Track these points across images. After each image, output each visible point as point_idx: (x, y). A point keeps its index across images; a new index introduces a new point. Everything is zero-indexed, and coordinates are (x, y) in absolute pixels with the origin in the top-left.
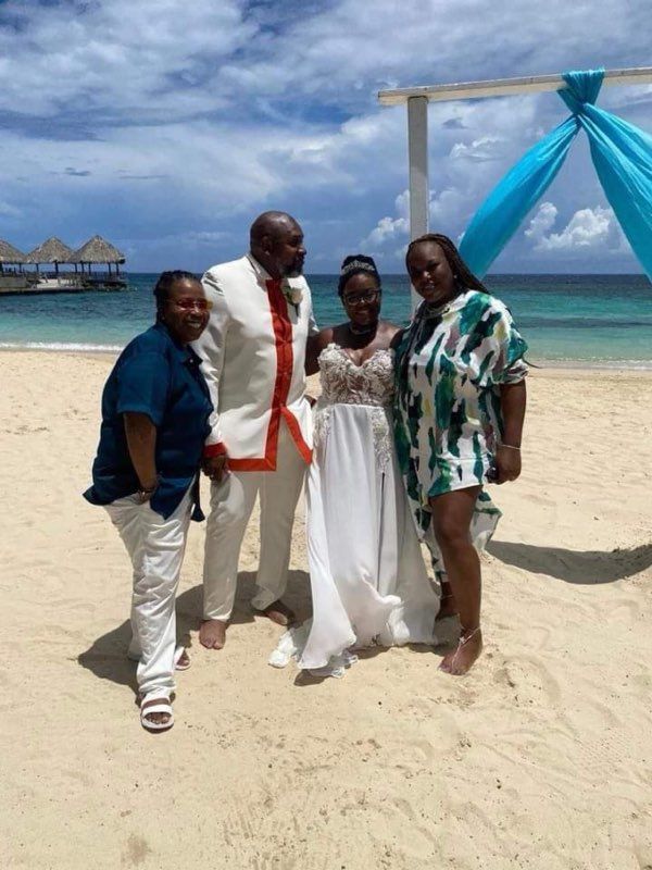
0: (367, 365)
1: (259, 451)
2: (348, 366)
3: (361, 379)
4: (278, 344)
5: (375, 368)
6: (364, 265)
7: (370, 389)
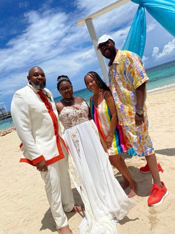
0: (81, 109)
1: (57, 153)
2: (75, 111)
3: (81, 114)
4: (49, 112)
5: (84, 109)
6: (65, 78)
7: (84, 116)
